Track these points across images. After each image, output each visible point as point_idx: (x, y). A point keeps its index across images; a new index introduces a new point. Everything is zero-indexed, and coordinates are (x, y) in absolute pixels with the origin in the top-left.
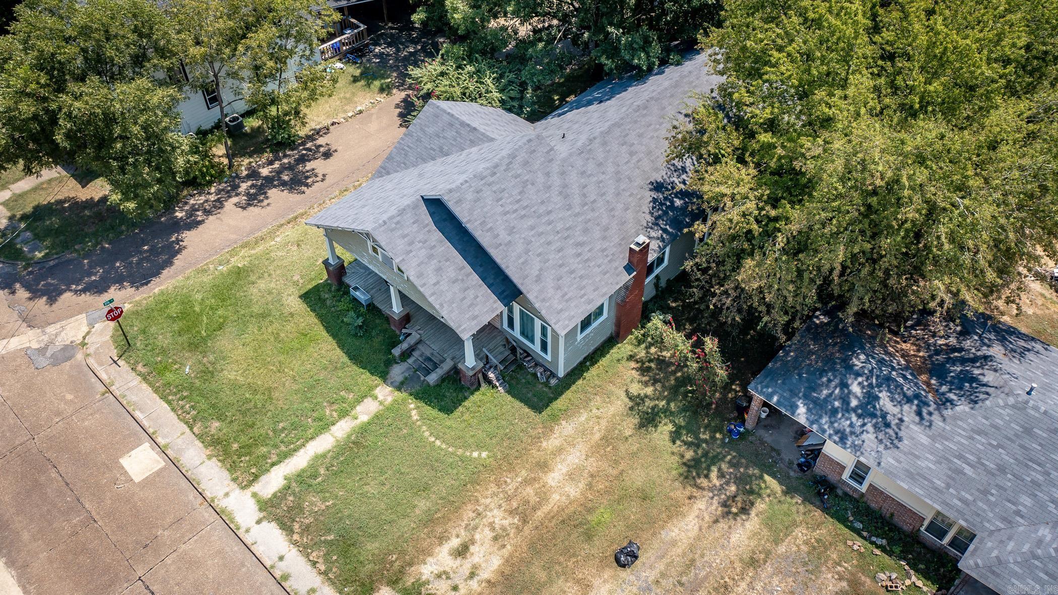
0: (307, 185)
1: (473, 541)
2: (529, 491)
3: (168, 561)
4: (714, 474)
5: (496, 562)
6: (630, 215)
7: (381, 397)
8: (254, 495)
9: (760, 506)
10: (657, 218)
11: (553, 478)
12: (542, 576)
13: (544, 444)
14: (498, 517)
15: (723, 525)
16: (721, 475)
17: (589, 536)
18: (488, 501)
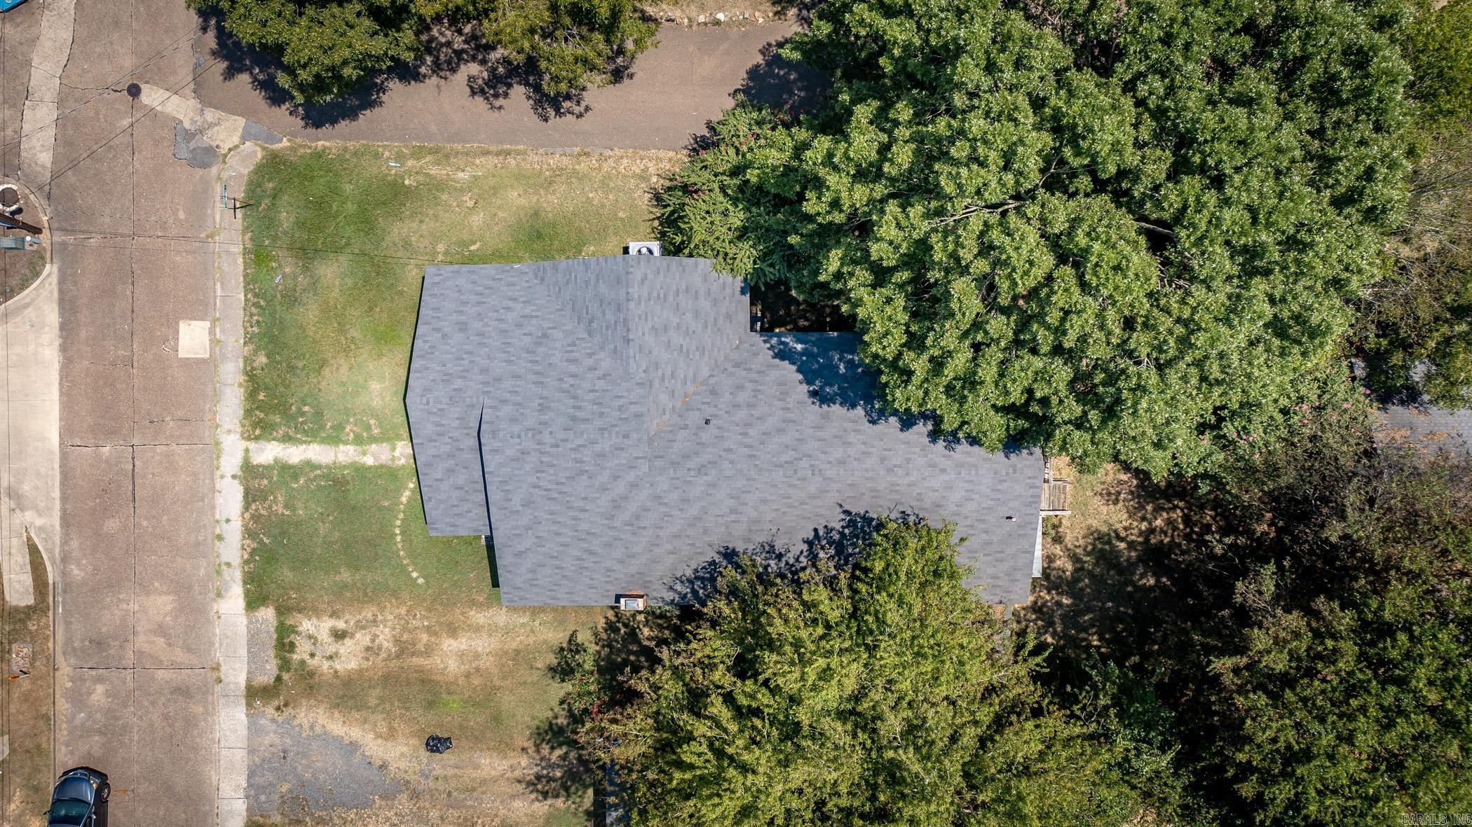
0: (558, 112)
1: (352, 636)
2: (425, 637)
3: (159, 449)
4: (558, 752)
5: (353, 665)
6: (670, 560)
7: (397, 454)
8: (247, 450)
9: (560, 803)
10: (697, 578)
11: (450, 645)
12: (373, 702)
13: (472, 613)
14: (385, 637)
15: (520, 788)
16: (564, 757)
17: (430, 705)
18: (391, 617)
